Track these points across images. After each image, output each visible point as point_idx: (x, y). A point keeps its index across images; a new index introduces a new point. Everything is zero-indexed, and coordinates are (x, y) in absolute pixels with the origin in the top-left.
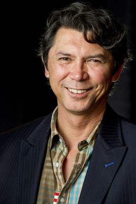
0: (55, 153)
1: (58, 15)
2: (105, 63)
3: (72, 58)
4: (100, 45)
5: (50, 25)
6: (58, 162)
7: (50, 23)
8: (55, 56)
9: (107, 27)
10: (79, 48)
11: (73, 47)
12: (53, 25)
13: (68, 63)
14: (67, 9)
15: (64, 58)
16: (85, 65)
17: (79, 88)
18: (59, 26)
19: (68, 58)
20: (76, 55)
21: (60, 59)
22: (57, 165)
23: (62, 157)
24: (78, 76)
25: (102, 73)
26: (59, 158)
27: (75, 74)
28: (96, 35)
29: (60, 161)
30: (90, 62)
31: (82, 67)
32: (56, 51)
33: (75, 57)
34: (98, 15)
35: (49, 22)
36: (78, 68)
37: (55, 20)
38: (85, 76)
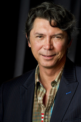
0: (39, 92)
1: (35, 10)
2: (63, 38)
3: (44, 36)
4: (60, 28)
5: (31, 17)
6: (40, 97)
7: (30, 15)
8: (34, 35)
9: (63, 17)
10: (48, 30)
11: (44, 29)
12: (32, 16)
13: (42, 39)
14: (40, 6)
15: (39, 36)
16: (51, 40)
17: (48, 55)
18: (35, 17)
19: (41, 36)
20: (46, 34)
21: (37, 37)
22: (40, 98)
23: (43, 94)
24: (48, 47)
25: (61, 45)
26: (41, 95)
27: (46, 46)
28: (57, 22)
29: (42, 97)
30: (54, 38)
31: (50, 41)
32: (34, 32)
33: (45, 35)
34: (58, 10)
36: (48, 42)
37: (33, 14)
38: (52, 47)
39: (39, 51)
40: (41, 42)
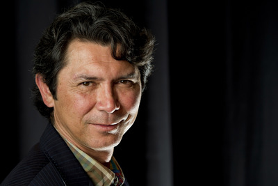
8: (72, 81)
15: (84, 83)
21: (80, 84)
24: (110, 106)
32: (72, 74)
35: (56, 32)
39: (86, 116)
40: (92, 95)
